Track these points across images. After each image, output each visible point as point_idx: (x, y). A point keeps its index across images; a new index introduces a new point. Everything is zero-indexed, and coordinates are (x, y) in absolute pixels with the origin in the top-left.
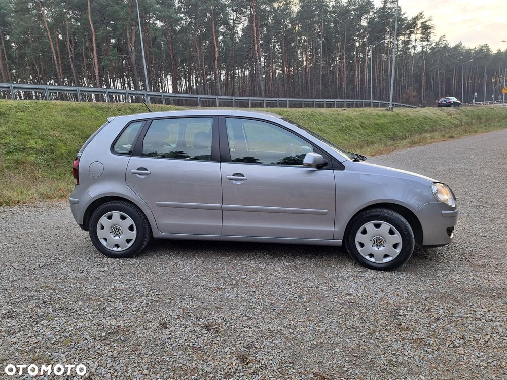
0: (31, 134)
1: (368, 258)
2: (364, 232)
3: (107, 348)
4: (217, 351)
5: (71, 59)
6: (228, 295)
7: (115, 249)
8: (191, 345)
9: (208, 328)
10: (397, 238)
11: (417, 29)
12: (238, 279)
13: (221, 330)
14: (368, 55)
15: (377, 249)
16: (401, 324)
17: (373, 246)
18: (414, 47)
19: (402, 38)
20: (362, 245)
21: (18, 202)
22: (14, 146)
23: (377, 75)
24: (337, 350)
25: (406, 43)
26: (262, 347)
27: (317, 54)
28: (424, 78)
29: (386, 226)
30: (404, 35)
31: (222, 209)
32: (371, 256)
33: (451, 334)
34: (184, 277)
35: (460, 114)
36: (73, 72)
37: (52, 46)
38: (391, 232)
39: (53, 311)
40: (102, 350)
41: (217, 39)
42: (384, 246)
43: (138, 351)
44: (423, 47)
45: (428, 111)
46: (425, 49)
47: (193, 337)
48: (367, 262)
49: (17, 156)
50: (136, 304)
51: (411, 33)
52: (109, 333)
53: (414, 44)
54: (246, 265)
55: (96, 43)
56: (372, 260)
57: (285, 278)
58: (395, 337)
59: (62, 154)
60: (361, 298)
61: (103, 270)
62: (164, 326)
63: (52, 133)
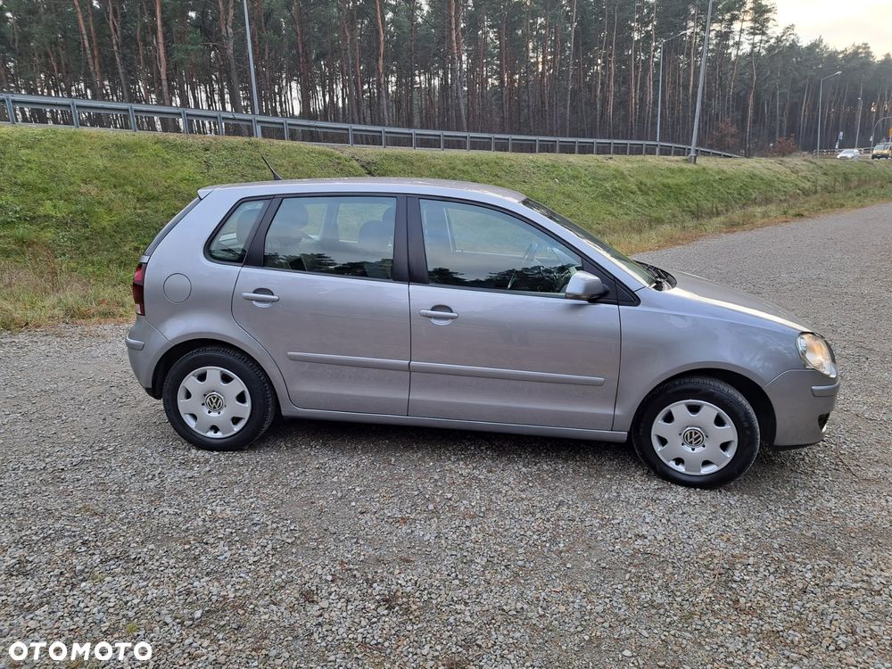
0: (45, 191)
1: (672, 464)
2: (669, 418)
3: (206, 643)
4: (409, 652)
5: (115, 48)
6: (422, 533)
7: (211, 434)
8: (360, 639)
9: (389, 602)
10: (729, 432)
11: (745, 12)
12: (438, 500)
13: (414, 607)
14: (654, 56)
15: (690, 450)
16: (738, 601)
17: (683, 444)
18: (738, 44)
19: (716, 27)
20: (663, 441)
21: (27, 324)
22: (16, 212)
23: (668, 92)
24: (627, 653)
25: (724, 36)
26: (490, 645)
27: (563, 51)
28: (751, 102)
29: (709, 411)
30: (721, 21)
31: (409, 369)
32: (679, 461)
33: (831, 622)
34: (340, 495)
35: (812, 171)
36: (121, 71)
37: (81, 21)
38: (719, 421)
39: (102, 562)
40: (196, 648)
41: (383, 18)
42: (704, 446)
43: (264, 652)
44: (754, 45)
45: (758, 165)
46: (756, 50)
47: (363, 623)
48: (671, 472)
49: (21, 230)
50: (255, 550)
51: (734, 18)
52: (208, 612)
53: (737, 39)
54: (451, 470)
55: (162, 19)
56: (681, 468)
57: (523, 499)
58: (730, 627)
60: (663, 544)
61: (189, 475)
62: (308, 597)
63: (84, 188)
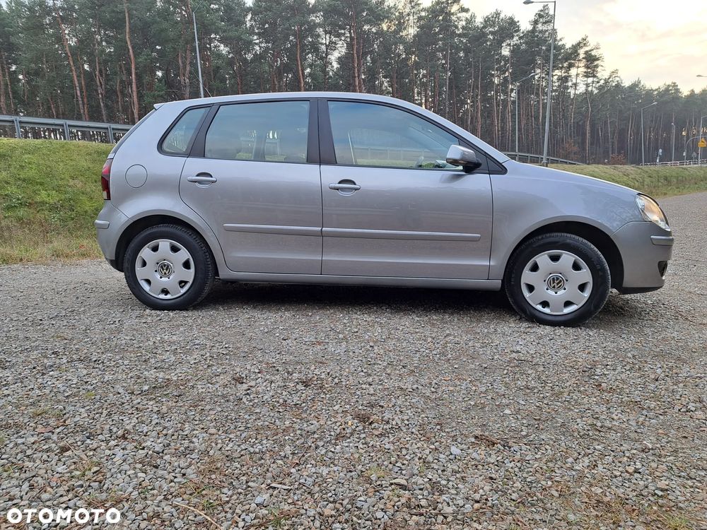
0: (41, 184)
1: (539, 307)
2: (535, 268)
3: (151, 403)
4: (323, 409)
5: (100, 96)
6: (333, 349)
7: (162, 296)
8: (281, 401)
9: (306, 384)
10: (585, 275)
11: (579, 60)
12: (347, 333)
13: (327, 386)
14: (511, 96)
15: (553, 293)
16: (601, 385)
17: (547, 289)
18: (575, 85)
19: (557, 72)
20: (531, 288)
21: (21, 260)
22: (18, 199)
23: (523, 122)
24: (507, 411)
25: (564, 80)
26: (390, 406)
27: (440, 94)
28: (588, 128)
29: (568, 258)
30: (561, 68)
31: (322, 234)
32: (545, 304)
33: (681, 396)
34: (266, 330)
35: (640, 174)
36: (104, 113)
37: (76, 80)
38: (576, 267)
39: (68, 362)
40: (143, 405)
41: (303, 73)
42: (565, 289)
43: (200, 407)
44: (587, 85)
45: (596, 170)
46: (590, 89)
47: (284, 393)
48: (537, 314)
49: (21, 212)
50: (195, 357)
51: (571, 66)
52: (154, 387)
53: (574, 81)
54: (357, 319)
55: (136, 74)
56: (547, 310)
57: (417, 333)
58: (595, 399)
59: (86, 212)
60: (534, 356)
61: (143, 321)
62: (239, 380)
63: (71, 183)
